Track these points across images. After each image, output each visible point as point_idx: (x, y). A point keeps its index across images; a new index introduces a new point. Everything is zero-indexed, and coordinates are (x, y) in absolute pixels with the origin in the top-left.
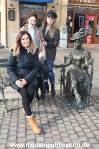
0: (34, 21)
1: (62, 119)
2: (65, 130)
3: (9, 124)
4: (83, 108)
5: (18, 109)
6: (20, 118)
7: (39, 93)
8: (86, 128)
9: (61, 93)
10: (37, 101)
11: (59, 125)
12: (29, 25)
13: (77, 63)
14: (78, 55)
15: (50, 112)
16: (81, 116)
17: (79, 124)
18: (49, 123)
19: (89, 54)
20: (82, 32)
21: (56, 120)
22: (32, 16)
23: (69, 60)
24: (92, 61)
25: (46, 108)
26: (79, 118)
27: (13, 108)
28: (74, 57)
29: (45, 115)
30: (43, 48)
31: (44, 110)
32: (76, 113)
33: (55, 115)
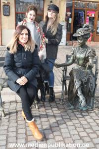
0: (34, 16)
1: (65, 123)
2: (69, 136)
3: (7, 129)
4: (87, 111)
5: (17, 112)
6: (20, 122)
7: (39, 94)
8: (92, 133)
9: (63, 94)
10: (37, 103)
11: (62, 130)
12: (28, 20)
13: (81, 62)
14: (82, 53)
15: (51, 116)
16: (86, 120)
17: (84, 129)
18: (51, 128)
19: (94, 51)
20: (87, 29)
21: (58, 124)
22: (31, 10)
23: (72, 58)
24: (97, 60)
25: (47, 111)
26: (84, 122)
27: (11, 111)
28: (78, 56)
29: (46, 119)
30: (44, 46)
31: (45, 113)
32: (80, 116)
33: (58, 119)
